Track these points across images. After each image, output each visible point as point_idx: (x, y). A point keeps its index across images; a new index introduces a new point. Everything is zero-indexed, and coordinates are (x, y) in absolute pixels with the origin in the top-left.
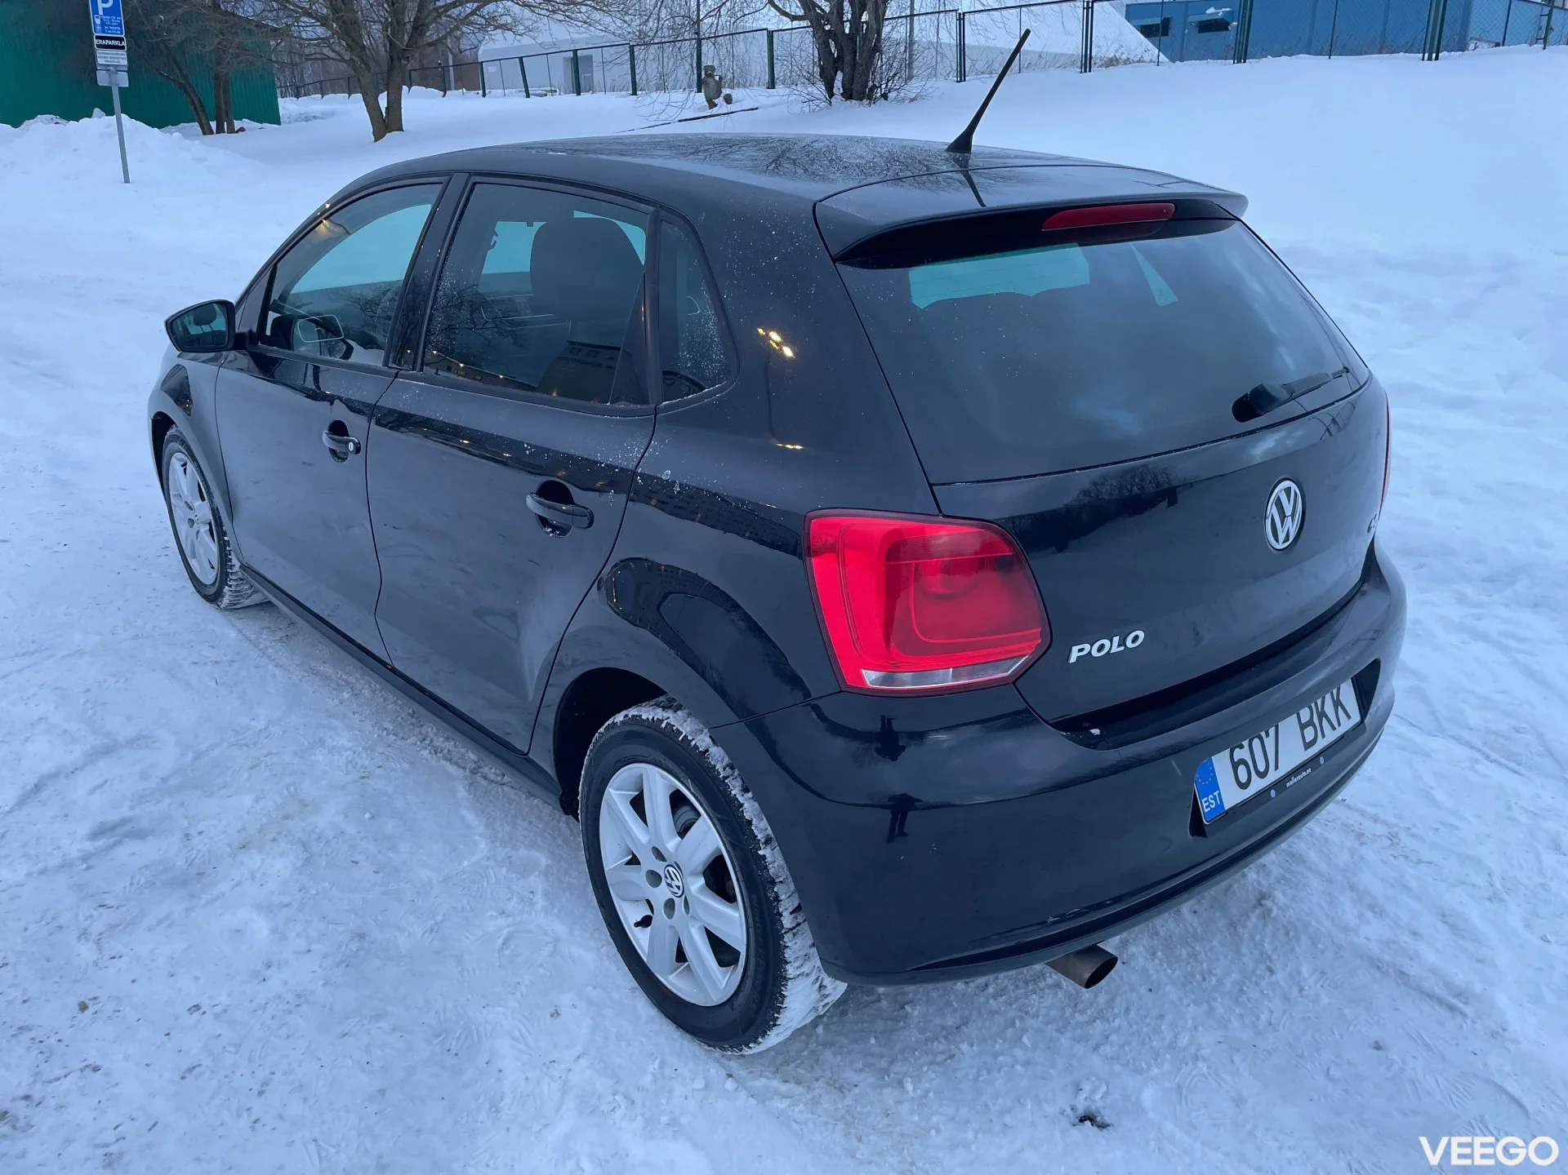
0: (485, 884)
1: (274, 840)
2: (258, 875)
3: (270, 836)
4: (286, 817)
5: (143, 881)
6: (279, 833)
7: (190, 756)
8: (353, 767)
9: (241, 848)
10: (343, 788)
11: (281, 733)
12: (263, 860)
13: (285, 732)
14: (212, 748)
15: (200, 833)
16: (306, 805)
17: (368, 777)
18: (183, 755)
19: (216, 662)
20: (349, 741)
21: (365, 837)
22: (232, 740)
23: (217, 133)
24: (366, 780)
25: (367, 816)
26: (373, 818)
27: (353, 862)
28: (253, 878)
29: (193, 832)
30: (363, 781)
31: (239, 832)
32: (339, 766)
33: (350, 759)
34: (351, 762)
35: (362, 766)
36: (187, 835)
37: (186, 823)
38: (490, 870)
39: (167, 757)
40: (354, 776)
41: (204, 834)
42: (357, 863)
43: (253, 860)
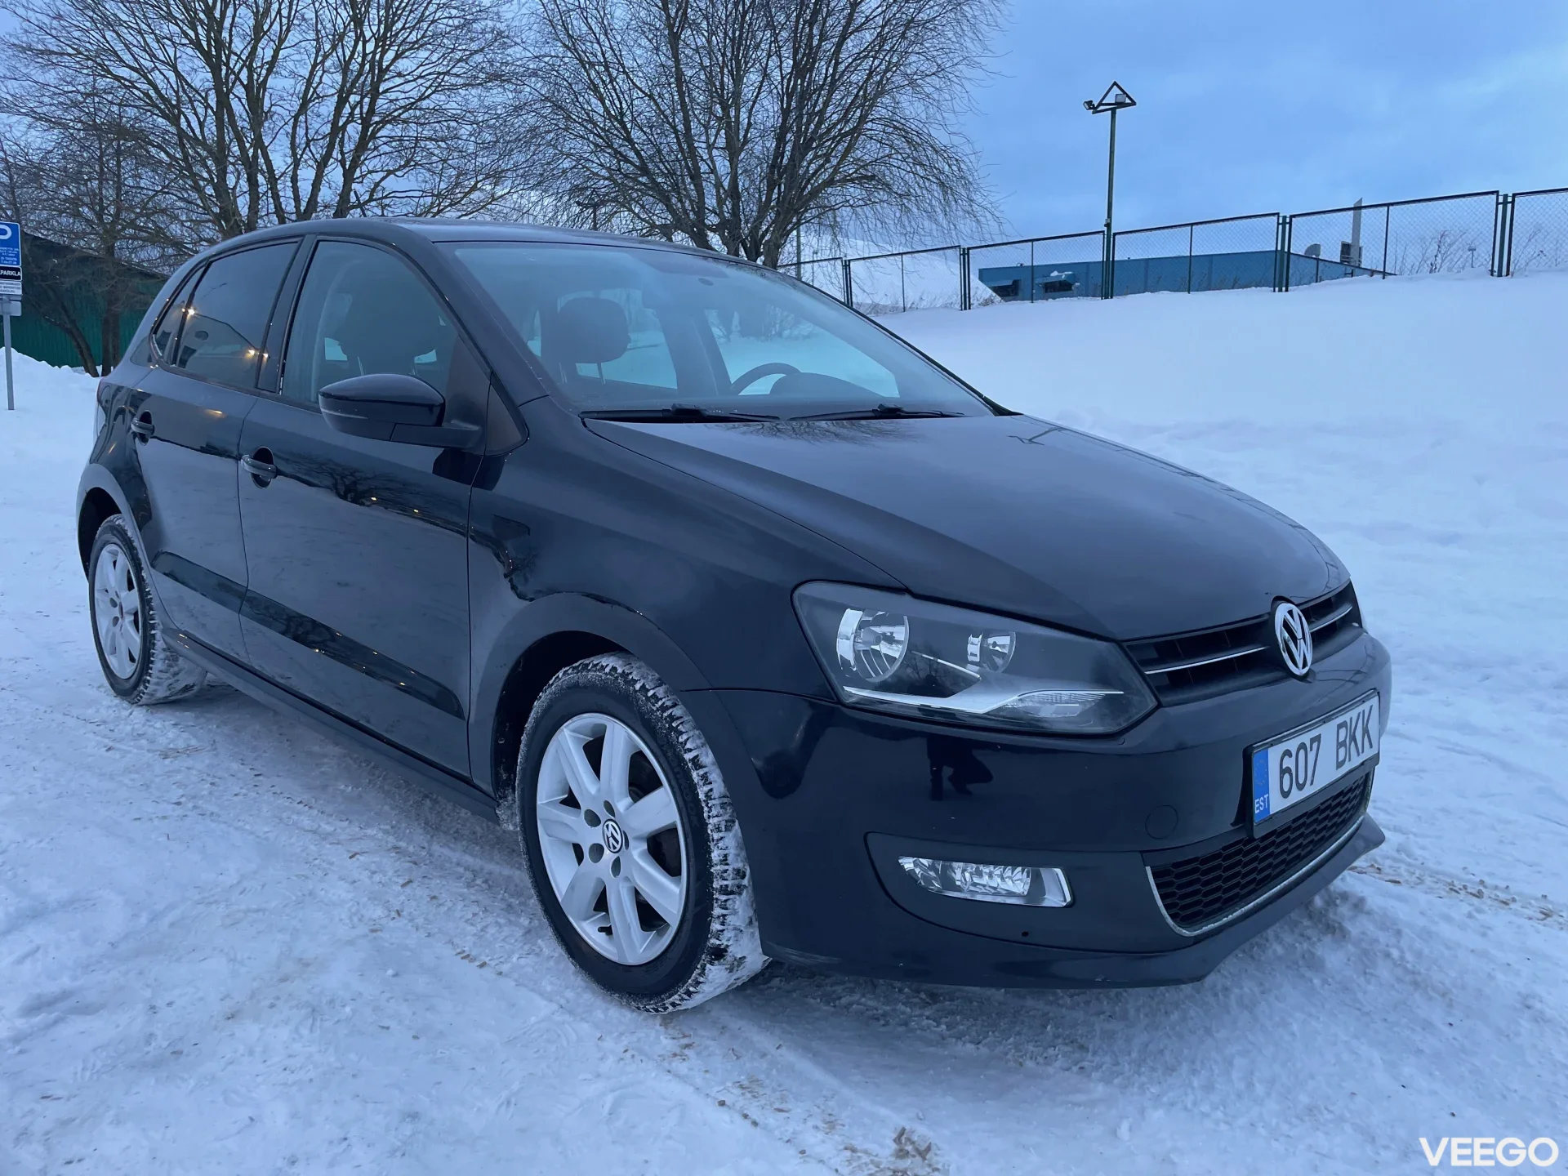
0: (565, 1043)
1: (272, 1006)
2: (258, 1049)
3: (267, 1003)
4: (284, 979)
5: (99, 1064)
6: (278, 998)
7: (143, 919)
8: (360, 920)
9: (229, 1018)
10: (351, 943)
11: (259, 888)
12: (262, 1030)
13: (263, 886)
14: (171, 907)
15: (169, 1004)
16: (307, 965)
17: (381, 930)
18: (135, 916)
19: (164, 818)
20: (348, 892)
21: (392, 998)
22: (197, 897)
23: (103, 375)
24: (379, 933)
25: (390, 972)
26: (396, 975)
27: (383, 1027)
28: (251, 1053)
29: (160, 1003)
30: (374, 934)
31: (222, 1000)
32: (341, 920)
33: (353, 910)
34: (355, 914)
35: (370, 919)
36: (152, 1007)
37: (148, 993)
38: (567, 1026)
39: (114, 920)
40: (362, 929)
41: (174, 1006)
42: (388, 1028)
43: (249, 1030)
